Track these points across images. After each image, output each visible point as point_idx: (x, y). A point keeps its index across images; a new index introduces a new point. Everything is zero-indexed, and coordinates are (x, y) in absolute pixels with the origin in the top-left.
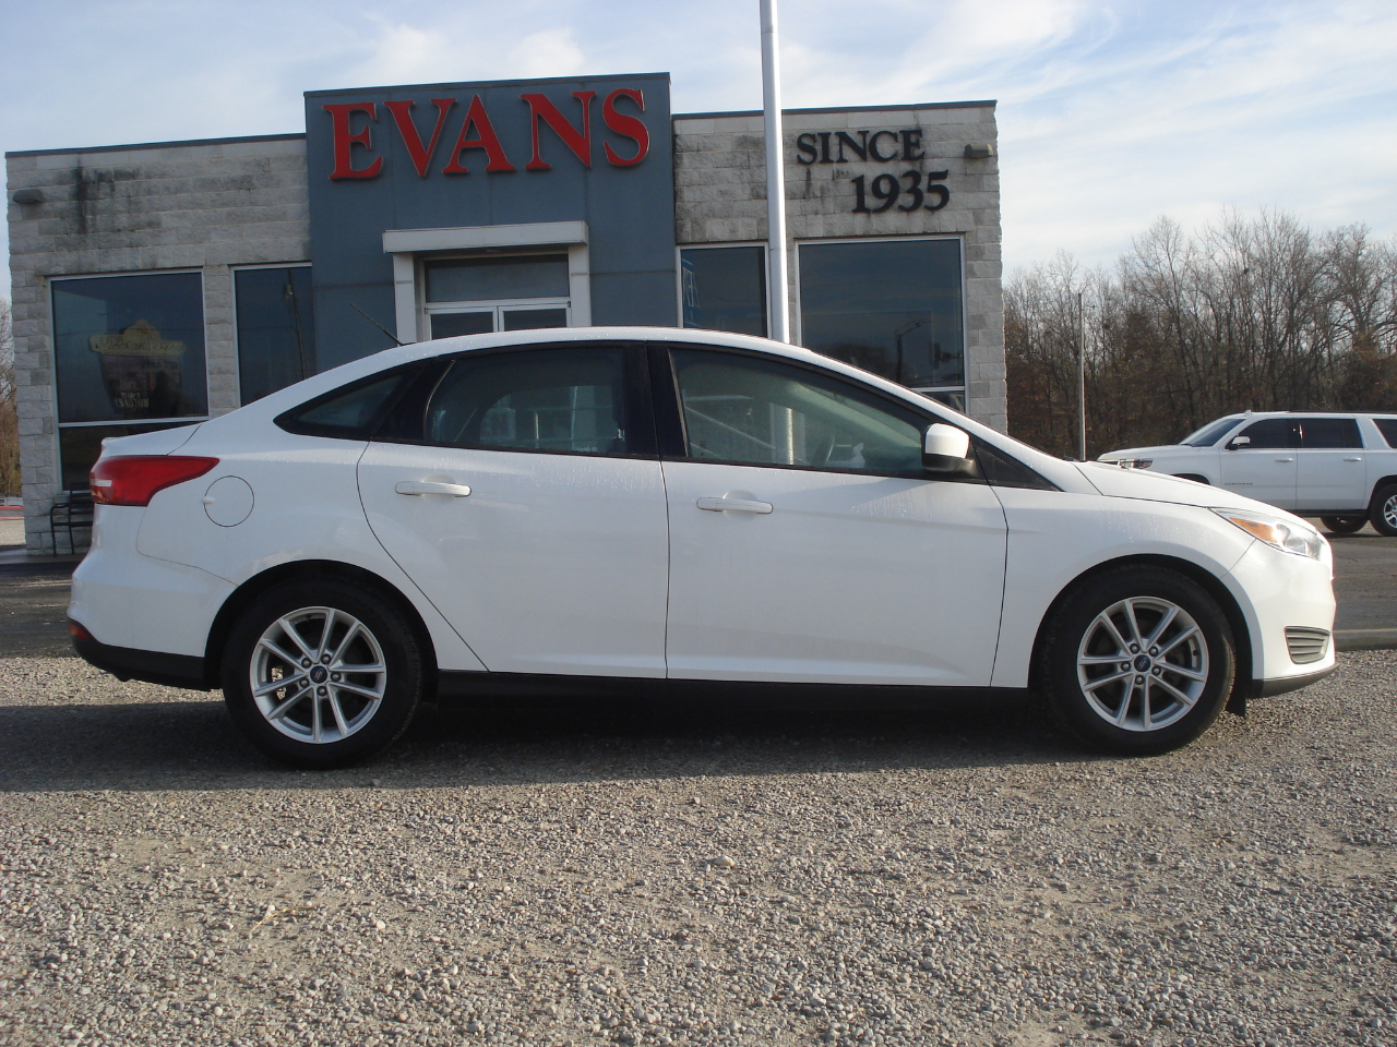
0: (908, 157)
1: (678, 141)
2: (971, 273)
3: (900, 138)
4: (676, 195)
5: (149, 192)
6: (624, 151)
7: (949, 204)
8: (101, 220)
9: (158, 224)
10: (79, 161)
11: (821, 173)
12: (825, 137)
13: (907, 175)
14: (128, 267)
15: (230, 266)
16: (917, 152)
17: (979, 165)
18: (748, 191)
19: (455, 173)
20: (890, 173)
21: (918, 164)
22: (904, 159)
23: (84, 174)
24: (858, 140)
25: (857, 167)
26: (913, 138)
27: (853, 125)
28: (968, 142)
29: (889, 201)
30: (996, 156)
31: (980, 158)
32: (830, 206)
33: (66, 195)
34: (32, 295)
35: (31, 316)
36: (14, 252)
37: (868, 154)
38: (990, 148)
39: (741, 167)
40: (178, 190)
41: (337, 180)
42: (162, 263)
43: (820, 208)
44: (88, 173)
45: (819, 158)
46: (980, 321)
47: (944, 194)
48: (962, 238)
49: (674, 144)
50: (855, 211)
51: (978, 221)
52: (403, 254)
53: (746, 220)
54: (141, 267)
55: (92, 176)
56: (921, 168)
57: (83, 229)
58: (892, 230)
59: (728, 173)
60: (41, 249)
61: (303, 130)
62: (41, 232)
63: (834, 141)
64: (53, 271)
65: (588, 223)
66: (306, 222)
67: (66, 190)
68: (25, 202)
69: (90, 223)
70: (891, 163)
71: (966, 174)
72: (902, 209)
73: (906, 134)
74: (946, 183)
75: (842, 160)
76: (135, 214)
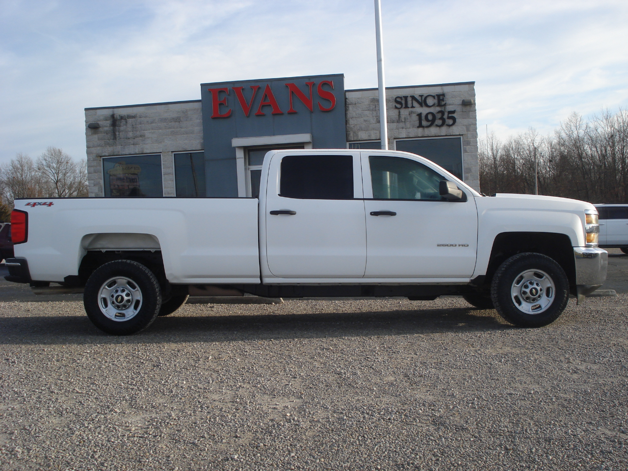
0: (439, 105)
1: (347, 100)
2: (465, 151)
3: (436, 97)
4: (347, 122)
5: (141, 124)
6: (326, 105)
7: (456, 123)
8: (122, 135)
9: (144, 136)
10: (113, 112)
11: (405, 112)
12: (406, 98)
13: (439, 112)
14: (133, 153)
15: (172, 152)
16: (443, 103)
17: (468, 108)
18: (375, 120)
19: (260, 115)
20: (432, 111)
21: (443, 108)
22: (437, 106)
23: (115, 116)
24: (419, 99)
25: (419, 109)
26: (441, 98)
27: (417, 93)
28: (464, 99)
29: (432, 123)
30: (475, 104)
31: (468, 105)
32: (408, 125)
33: (108, 125)
34: (95, 164)
35: (95, 172)
36: (88, 147)
37: (423, 104)
38: (472, 101)
39: (372, 110)
40: (152, 123)
41: (214, 118)
42: (145, 151)
43: (404, 126)
44: (117, 116)
45: (404, 106)
46: (469, 170)
47: (454, 119)
48: (461, 137)
49: (346, 101)
50: (418, 127)
51: (468, 130)
52: (240, 147)
53: (375, 131)
54: (137, 153)
55: (118, 118)
56: (445, 109)
57: (115, 138)
58: (433, 134)
59: (367, 113)
60: (99, 146)
61: (200, 98)
62: (99, 139)
63: (409, 99)
64: (103, 154)
65: (312, 134)
66: (202, 135)
67: (109, 123)
68: (93, 128)
69: (117, 135)
70: (432, 107)
71: (463, 112)
72: (437, 126)
73: (438, 96)
74: (455, 115)
75: (413, 107)
76: (135, 132)
